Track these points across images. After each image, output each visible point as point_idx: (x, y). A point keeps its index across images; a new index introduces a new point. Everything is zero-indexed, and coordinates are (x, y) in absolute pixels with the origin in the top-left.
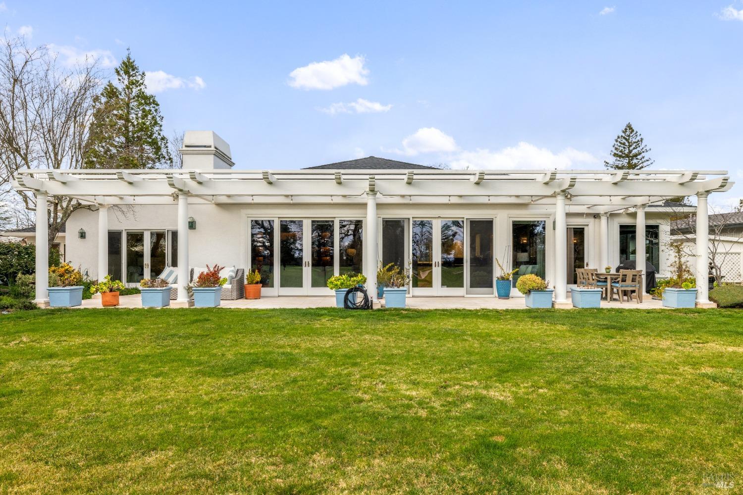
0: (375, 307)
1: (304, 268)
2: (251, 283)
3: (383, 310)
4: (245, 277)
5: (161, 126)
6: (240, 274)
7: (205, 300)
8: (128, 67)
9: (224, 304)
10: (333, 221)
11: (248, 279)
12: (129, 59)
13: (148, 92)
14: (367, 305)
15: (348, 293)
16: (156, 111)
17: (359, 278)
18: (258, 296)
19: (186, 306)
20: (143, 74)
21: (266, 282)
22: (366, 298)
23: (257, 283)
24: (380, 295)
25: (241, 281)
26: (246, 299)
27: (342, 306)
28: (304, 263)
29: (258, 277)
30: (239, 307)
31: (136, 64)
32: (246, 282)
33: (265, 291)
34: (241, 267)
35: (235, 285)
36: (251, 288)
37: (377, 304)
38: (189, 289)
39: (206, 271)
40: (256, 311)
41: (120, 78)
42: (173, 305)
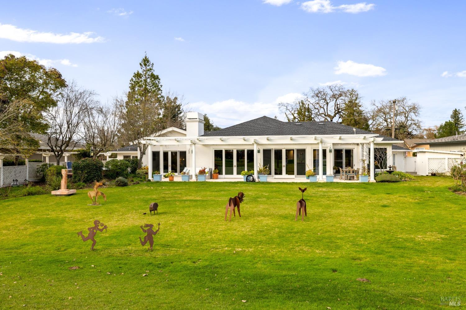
0: (256, 181)
1: (234, 168)
2: (215, 173)
3: (259, 182)
4: (213, 171)
5: (162, 91)
6: (211, 169)
7: (202, 179)
8: (146, 61)
9: (207, 180)
10: (244, 150)
11: (214, 172)
12: (146, 57)
13: (155, 73)
14: (254, 180)
15: (247, 177)
16: (159, 82)
17: (252, 171)
18: (217, 178)
19: (196, 181)
20: (153, 64)
21: (220, 173)
22: (253, 179)
23: (217, 173)
24: (258, 177)
25: (211, 172)
26: (213, 179)
27: (246, 181)
28: (234, 166)
29: (217, 171)
30: (212, 181)
31: (150, 59)
32: (213, 173)
33: (220, 176)
34: (211, 167)
35: (209, 174)
36: (215, 175)
37: (257, 180)
38: (196, 175)
39: (201, 169)
40: (218, 182)
41: (142, 67)
42: (191, 181)
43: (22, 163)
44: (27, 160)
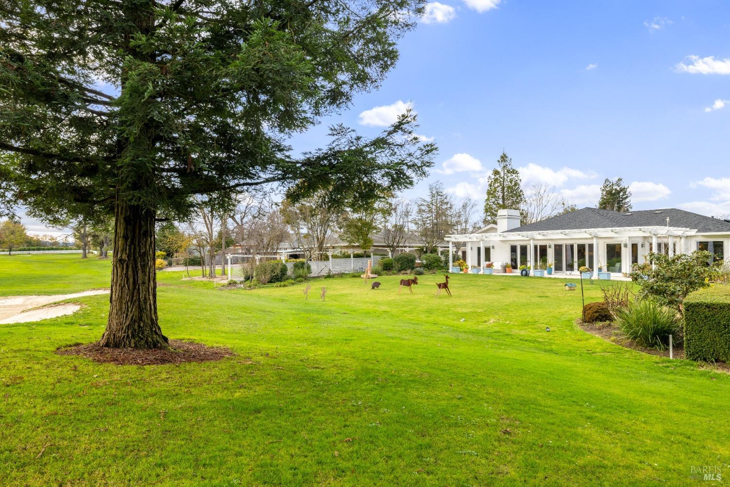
9: (494, 274)
15: (522, 271)
18: (510, 272)
42: (480, 273)
43: (369, 256)
44: (372, 254)
